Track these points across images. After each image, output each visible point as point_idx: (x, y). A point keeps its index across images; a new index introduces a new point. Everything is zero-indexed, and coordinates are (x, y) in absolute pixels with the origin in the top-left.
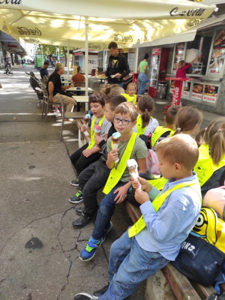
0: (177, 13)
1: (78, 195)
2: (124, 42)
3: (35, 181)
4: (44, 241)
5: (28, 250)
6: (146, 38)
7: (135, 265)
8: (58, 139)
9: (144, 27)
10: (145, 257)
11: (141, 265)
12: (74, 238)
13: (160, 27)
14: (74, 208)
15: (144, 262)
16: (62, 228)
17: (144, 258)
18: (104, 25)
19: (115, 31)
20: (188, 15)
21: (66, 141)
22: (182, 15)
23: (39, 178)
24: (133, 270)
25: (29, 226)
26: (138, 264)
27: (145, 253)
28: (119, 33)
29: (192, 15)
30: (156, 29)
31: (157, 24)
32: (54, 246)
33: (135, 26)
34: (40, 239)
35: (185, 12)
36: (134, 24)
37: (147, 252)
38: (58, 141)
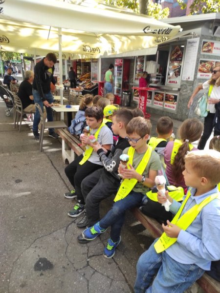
0: (150, 31)
1: (76, 208)
2: (91, 53)
3: (26, 196)
4: (53, 261)
5: (38, 273)
6: (113, 50)
7: (172, 279)
8: (38, 149)
9: (112, 40)
10: (182, 270)
11: (178, 278)
12: (83, 254)
13: (127, 41)
14: (75, 223)
15: (181, 275)
16: (68, 245)
17: (180, 271)
18: (73, 35)
19: (83, 42)
20: (159, 33)
21: (47, 151)
22: (154, 33)
23: (29, 193)
24: (170, 284)
25: (32, 246)
26: (175, 277)
27: (181, 266)
28: (88, 44)
29: (162, 33)
30: (123, 43)
31: (124, 38)
32: (65, 265)
33: (102, 39)
34: (48, 259)
35: (156, 30)
36: (101, 37)
37: (184, 264)
38: (38, 151)
